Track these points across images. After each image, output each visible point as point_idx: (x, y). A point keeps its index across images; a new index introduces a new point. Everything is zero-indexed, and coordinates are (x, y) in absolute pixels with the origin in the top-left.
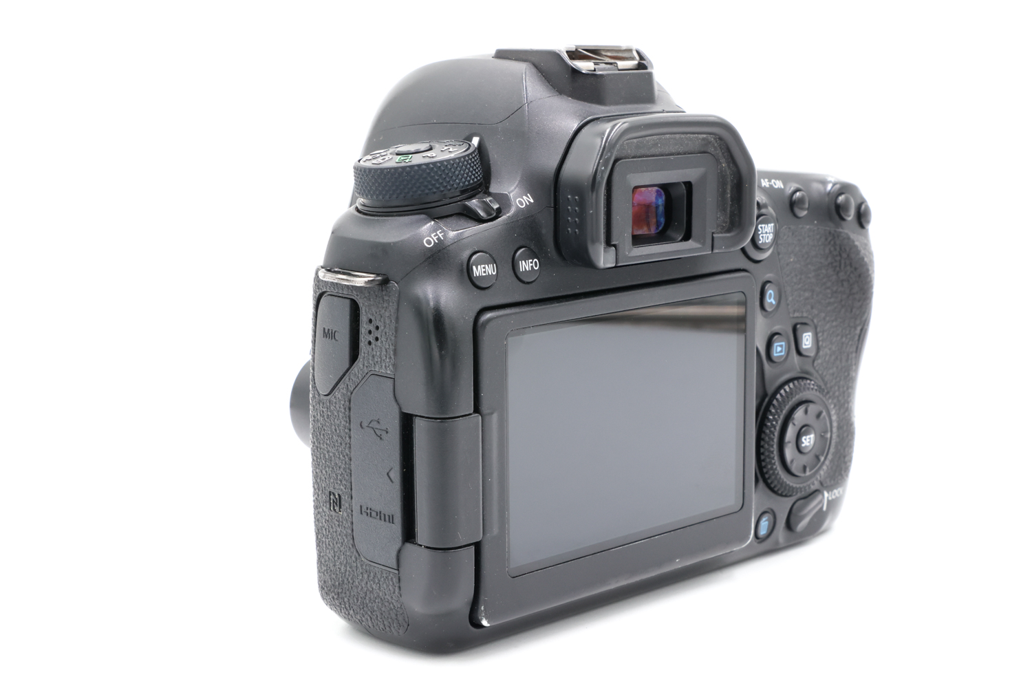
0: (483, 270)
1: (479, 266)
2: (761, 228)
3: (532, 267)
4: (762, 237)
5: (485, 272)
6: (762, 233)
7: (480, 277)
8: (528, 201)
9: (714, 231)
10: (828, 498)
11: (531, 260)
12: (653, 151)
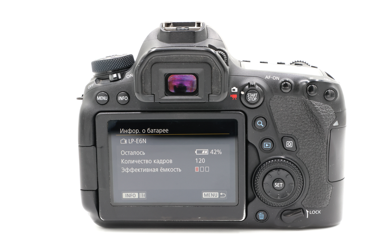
0: (101, 98)
1: (100, 97)
2: (249, 95)
3: (124, 99)
4: (250, 98)
5: (102, 99)
6: (249, 97)
7: (99, 100)
8: (131, 76)
9: (209, 93)
10: (309, 213)
11: (124, 97)
12: (176, 61)
